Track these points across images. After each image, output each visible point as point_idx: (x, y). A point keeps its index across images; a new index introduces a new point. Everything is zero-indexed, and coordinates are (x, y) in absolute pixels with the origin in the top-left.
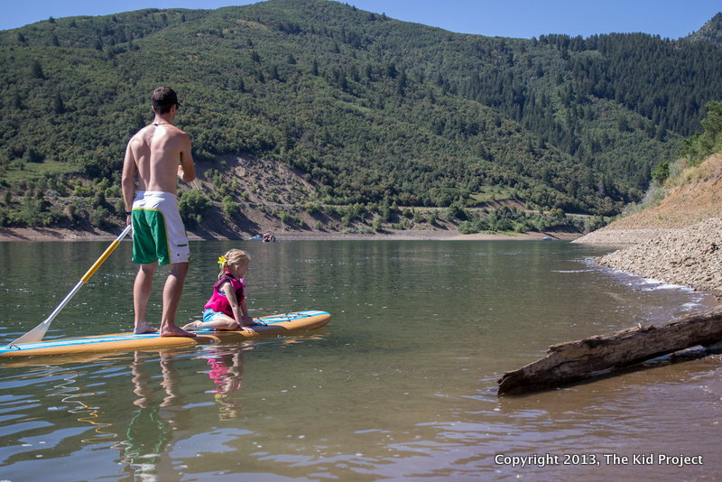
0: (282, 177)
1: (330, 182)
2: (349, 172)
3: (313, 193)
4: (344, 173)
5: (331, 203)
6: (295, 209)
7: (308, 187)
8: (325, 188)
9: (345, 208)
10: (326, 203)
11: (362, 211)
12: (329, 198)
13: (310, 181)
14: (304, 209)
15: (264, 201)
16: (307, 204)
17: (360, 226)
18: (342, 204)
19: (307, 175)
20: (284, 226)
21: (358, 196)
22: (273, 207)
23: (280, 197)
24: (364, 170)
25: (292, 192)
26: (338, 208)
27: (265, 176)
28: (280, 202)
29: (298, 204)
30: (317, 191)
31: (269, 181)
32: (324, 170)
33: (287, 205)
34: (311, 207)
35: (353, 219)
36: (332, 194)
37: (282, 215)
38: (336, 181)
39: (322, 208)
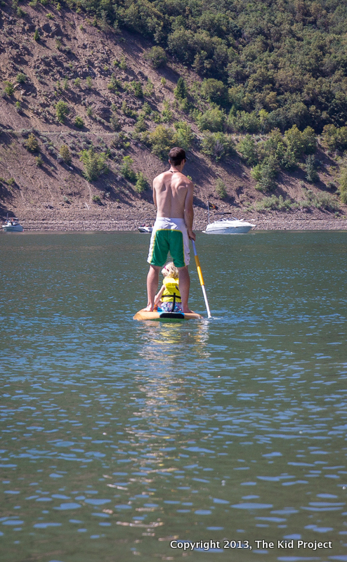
0: (83, 56)
1: (216, 71)
2: (269, 40)
3: (169, 101)
4: (255, 46)
5: (222, 127)
6: (119, 144)
7: (155, 83)
8: (200, 87)
9: (262, 141)
10: (207, 126)
11: (305, 151)
12: (214, 113)
13: (161, 68)
14: (147, 145)
15: (36, 123)
16: (155, 132)
17: (299, 192)
18: (253, 130)
19: (156, 51)
20: (91, 191)
21: (296, 107)
22: (59, 139)
23: (81, 113)
24: (313, 36)
25: (112, 98)
26: (241, 143)
27: (38, 53)
28: (80, 127)
29: (129, 130)
30: (183, 93)
31: (49, 66)
32: (203, 36)
33: (96, 132)
34: (166, 140)
35: (284, 172)
36: (223, 101)
37: (85, 163)
38: (233, 68)
39: (195, 142)
